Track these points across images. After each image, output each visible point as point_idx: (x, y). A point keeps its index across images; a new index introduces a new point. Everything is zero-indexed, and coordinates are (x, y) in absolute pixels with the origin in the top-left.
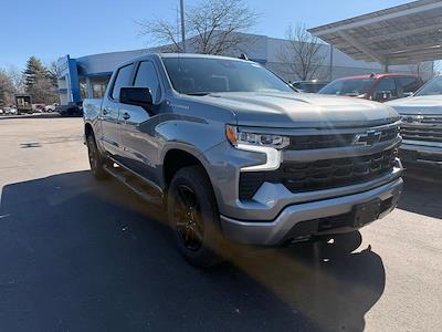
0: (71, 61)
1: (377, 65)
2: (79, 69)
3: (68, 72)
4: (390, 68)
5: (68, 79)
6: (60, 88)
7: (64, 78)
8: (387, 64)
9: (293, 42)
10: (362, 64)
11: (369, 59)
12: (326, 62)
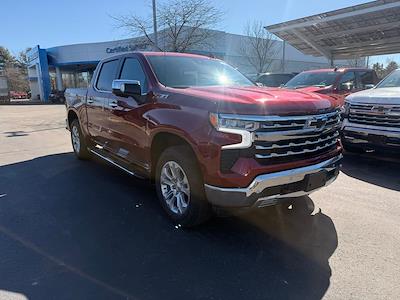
0: (41, 51)
1: (324, 60)
2: (49, 59)
3: (38, 61)
4: (335, 62)
5: (38, 68)
6: (30, 76)
7: (34, 67)
8: (332, 58)
9: (251, 38)
10: (310, 58)
11: (317, 54)
12: (279, 56)
